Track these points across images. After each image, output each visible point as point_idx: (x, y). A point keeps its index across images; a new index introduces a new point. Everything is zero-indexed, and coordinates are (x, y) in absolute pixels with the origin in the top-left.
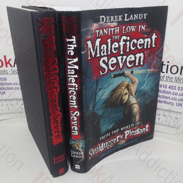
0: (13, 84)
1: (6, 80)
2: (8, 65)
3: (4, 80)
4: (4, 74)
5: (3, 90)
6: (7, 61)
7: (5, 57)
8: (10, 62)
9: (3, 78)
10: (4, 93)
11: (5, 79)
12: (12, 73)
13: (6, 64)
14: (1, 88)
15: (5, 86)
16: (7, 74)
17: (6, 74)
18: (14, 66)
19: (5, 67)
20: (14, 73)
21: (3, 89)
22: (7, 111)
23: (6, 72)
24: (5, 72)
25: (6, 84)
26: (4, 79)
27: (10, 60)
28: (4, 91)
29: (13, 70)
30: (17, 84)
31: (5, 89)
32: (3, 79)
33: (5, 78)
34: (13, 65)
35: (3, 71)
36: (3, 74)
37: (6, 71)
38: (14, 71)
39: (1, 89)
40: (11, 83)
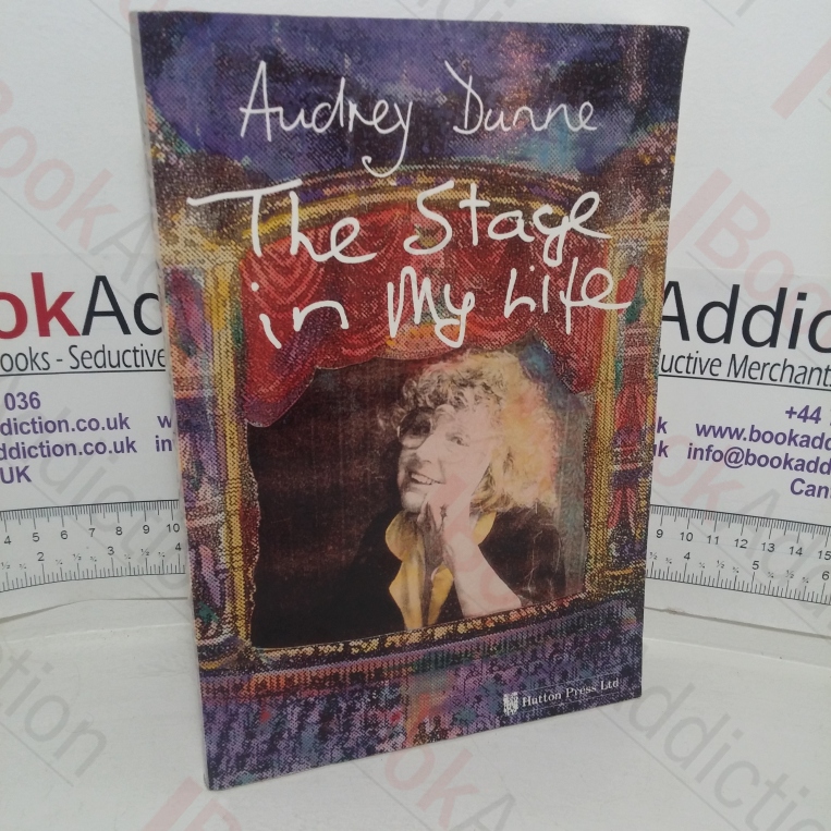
0: (72, 425)
1: (35, 403)
2: (54, 324)
3: (23, 405)
4: (29, 371)
5: (19, 457)
6: (50, 303)
7: (38, 280)
8: (66, 309)
9: (18, 395)
10: (19, 475)
11: (33, 400)
12: (75, 364)
13: (44, 317)
14: (4, 450)
15: (31, 440)
16: (46, 370)
17: (36, 370)
18: (87, 331)
19: (37, 333)
20: (81, 368)
21: (14, 453)
22: (34, 569)
23: (39, 360)
24: (33, 361)
25: (37, 426)
26: (23, 400)
27: (65, 297)
28: (20, 463)
29: (77, 353)
30: (94, 425)
31: (27, 453)
32: (18, 401)
33: (34, 396)
34: (79, 325)
35: (21, 358)
36: (22, 372)
37: (39, 357)
38: (87, 355)
39: (8, 452)
40: (66, 422)
